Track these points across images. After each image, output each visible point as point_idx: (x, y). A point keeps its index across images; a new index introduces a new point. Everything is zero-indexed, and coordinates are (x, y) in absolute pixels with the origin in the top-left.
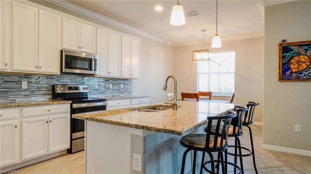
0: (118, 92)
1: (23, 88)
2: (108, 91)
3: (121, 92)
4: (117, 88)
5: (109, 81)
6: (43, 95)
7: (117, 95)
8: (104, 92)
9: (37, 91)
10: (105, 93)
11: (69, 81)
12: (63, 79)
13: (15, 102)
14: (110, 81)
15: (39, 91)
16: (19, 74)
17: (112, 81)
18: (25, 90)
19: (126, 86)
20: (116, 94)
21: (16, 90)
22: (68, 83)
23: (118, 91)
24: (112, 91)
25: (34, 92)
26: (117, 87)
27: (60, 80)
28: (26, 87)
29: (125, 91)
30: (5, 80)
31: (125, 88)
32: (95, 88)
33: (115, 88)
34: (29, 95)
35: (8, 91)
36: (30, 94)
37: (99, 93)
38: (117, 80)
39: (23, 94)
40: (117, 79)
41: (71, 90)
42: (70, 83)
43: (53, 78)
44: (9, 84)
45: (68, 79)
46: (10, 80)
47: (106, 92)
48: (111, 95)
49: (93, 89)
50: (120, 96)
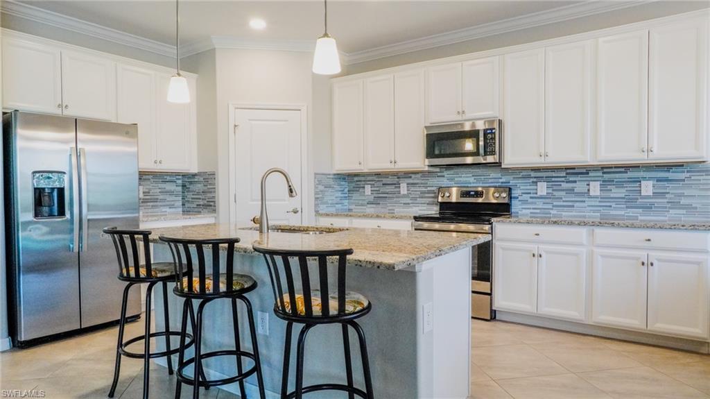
0: (627, 207)
1: (402, 193)
2: (584, 201)
3: (648, 208)
4: (623, 195)
5: (588, 173)
6: (428, 204)
7: (624, 215)
8: (570, 204)
9: (419, 198)
10: (573, 206)
11: (472, 180)
12: (461, 177)
13: (394, 213)
14: (590, 174)
15: (422, 198)
16: (398, 172)
17: (601, 174)
18: (404, 196)
19: (671, 189)
20: (623, 213)
21: (395, 196)
22: (470, 183)
23: (630, 202)
24: (600, 202)
25: (415, 199)
26: (624, 190)
27: (456, 179)
28: (406, 192)
29: (669, 205)
30: (384, 182)
31: (667, 196)
32: (536, 193)
33: (612, 195)
34: (409, 204)
35: (386, 197)
36: (410, 202)
37: (551, 207)
38: (623, 170)
39: (402, 202)
40: (624, 167)
41: (466, 197)
42: (473, 183)
43: (443, 176)
44: (387, 187)
45: (471, 175)
46: (389, 183)
47: (577, 204)
48: (599, 214)
49: (532, 195)
50: (640, 218)
